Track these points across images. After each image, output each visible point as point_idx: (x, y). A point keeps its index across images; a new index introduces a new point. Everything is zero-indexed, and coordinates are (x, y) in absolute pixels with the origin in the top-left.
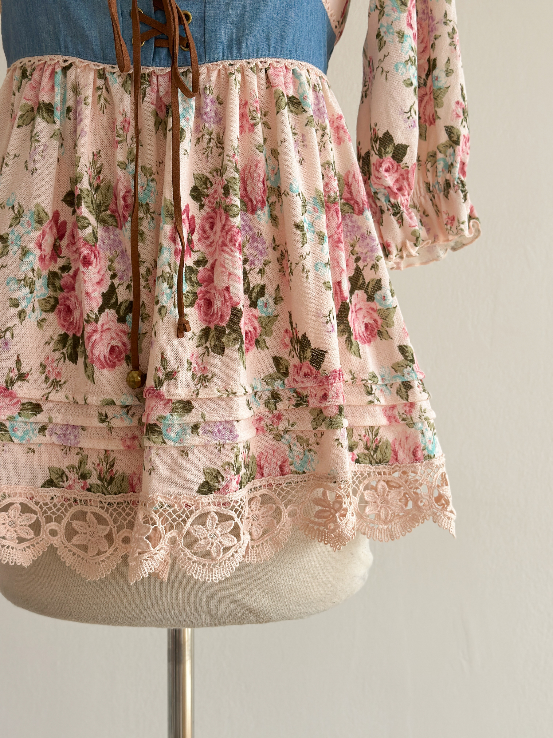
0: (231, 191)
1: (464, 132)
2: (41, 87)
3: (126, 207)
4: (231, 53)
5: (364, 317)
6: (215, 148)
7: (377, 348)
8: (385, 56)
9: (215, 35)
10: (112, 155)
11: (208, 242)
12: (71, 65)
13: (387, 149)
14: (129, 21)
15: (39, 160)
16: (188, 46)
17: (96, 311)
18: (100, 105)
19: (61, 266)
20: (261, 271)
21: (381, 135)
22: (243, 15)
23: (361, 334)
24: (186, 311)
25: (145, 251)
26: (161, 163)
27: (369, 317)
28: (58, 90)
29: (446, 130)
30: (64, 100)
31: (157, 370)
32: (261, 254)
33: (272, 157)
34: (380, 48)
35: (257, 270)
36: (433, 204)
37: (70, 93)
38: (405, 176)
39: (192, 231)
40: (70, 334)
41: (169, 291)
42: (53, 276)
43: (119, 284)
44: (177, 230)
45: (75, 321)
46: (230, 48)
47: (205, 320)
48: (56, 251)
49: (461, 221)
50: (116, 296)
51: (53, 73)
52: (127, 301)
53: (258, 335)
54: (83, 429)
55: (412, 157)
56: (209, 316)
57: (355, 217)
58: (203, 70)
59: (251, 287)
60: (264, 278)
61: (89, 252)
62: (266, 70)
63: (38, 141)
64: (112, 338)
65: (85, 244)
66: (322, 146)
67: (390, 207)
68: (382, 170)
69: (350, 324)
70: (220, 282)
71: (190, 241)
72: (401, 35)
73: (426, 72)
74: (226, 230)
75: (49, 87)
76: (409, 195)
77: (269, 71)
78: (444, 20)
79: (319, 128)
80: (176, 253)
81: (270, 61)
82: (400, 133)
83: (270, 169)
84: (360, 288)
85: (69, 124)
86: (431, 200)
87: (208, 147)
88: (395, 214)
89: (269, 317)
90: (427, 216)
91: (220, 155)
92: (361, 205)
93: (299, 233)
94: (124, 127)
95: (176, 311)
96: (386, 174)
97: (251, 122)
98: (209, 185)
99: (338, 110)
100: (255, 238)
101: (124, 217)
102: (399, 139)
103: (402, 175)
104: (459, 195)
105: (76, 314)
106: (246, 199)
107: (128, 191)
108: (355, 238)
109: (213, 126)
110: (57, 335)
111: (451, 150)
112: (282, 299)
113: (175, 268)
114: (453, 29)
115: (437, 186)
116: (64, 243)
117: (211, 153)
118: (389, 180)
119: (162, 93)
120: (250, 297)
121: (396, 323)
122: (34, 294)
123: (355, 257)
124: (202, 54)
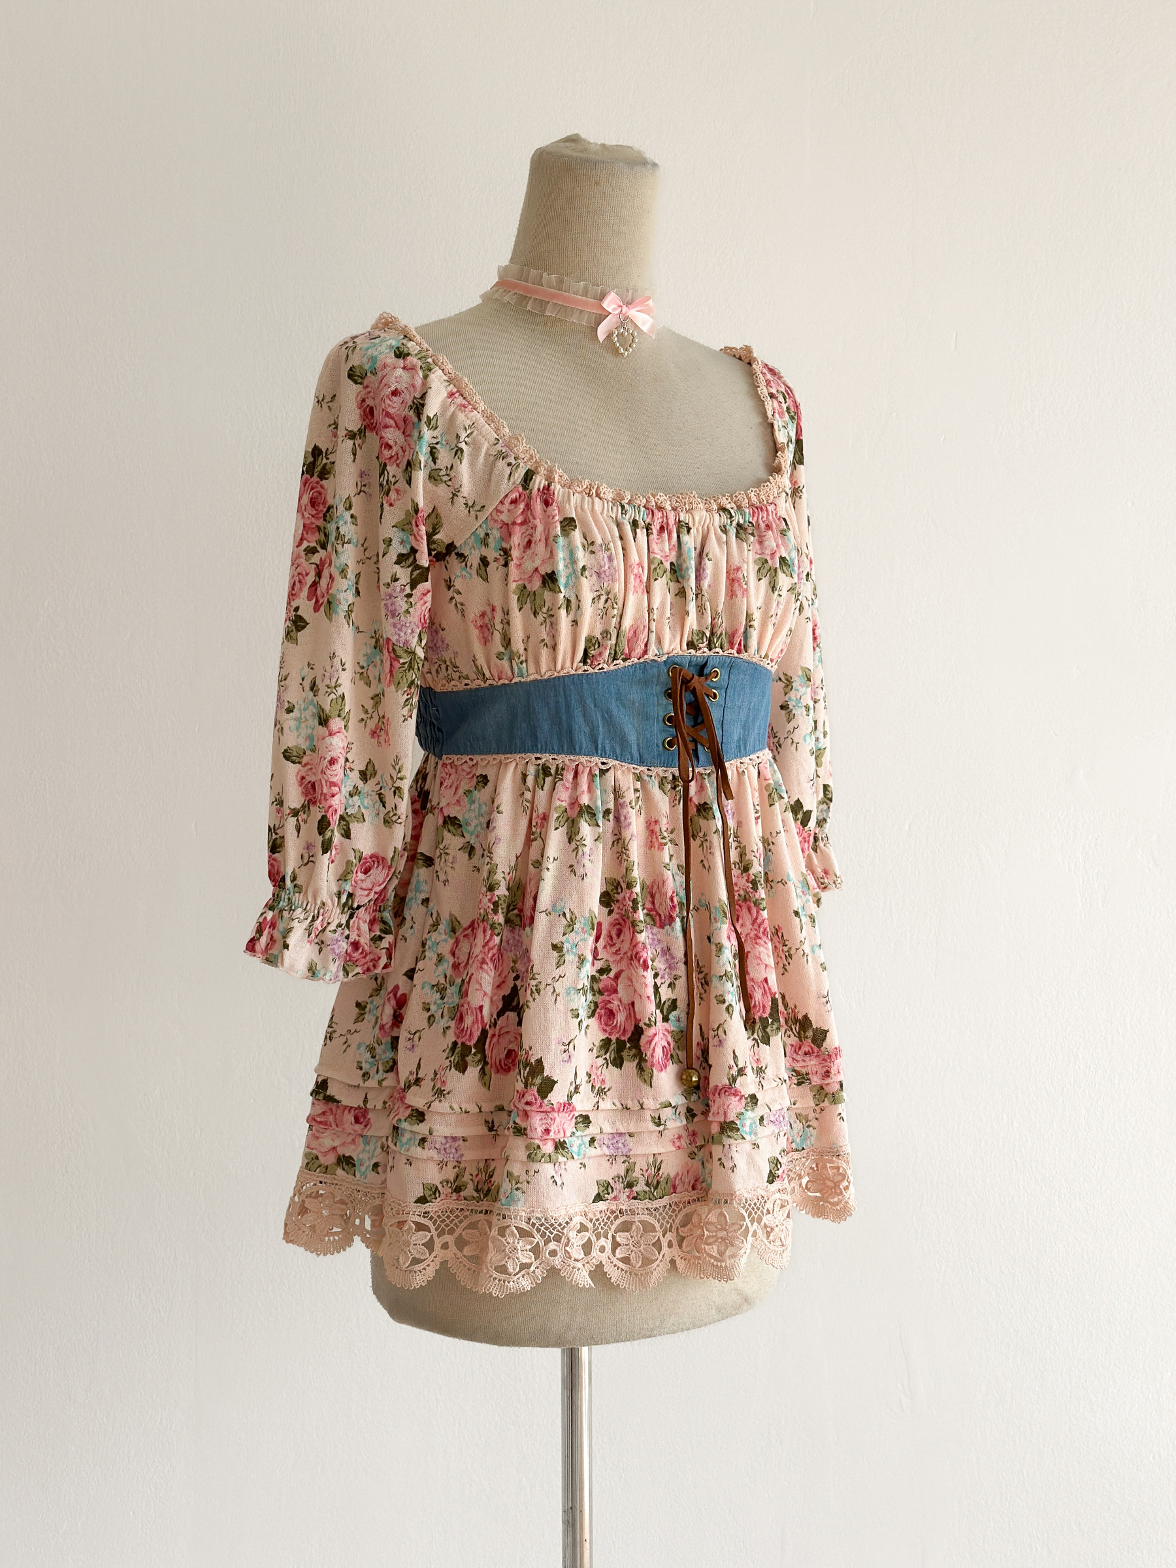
0: (759, 885)
2: (579, 791)
4: (740, 752)
9: (731, 736)
12: (610, 768)
13: (798, 816)
15: (588, 864)
17: (655, 1014)
18: (637, 807)
19: (599, 968)
28: (598, 794)
31: (730, 1067)
37: (610, 796)
38: (807, 839)
42: (592, 979)
43: (662, 983)
45: (617, 1025)
46: (739, 747)
50: (659, 995)
52: (670, 999)
54: (631, 1135)
61: (646, 955)
63: (584, 845)
65: (644, 948)
75: (588, 788)
77: (760, 765)
85: (608, 826)
91: (736, 848)
94: (668, 829)
101: (671, 916)
102: (807, 806)
103: (804, 838)
105: (620, 1017)
110: (599, 1041)
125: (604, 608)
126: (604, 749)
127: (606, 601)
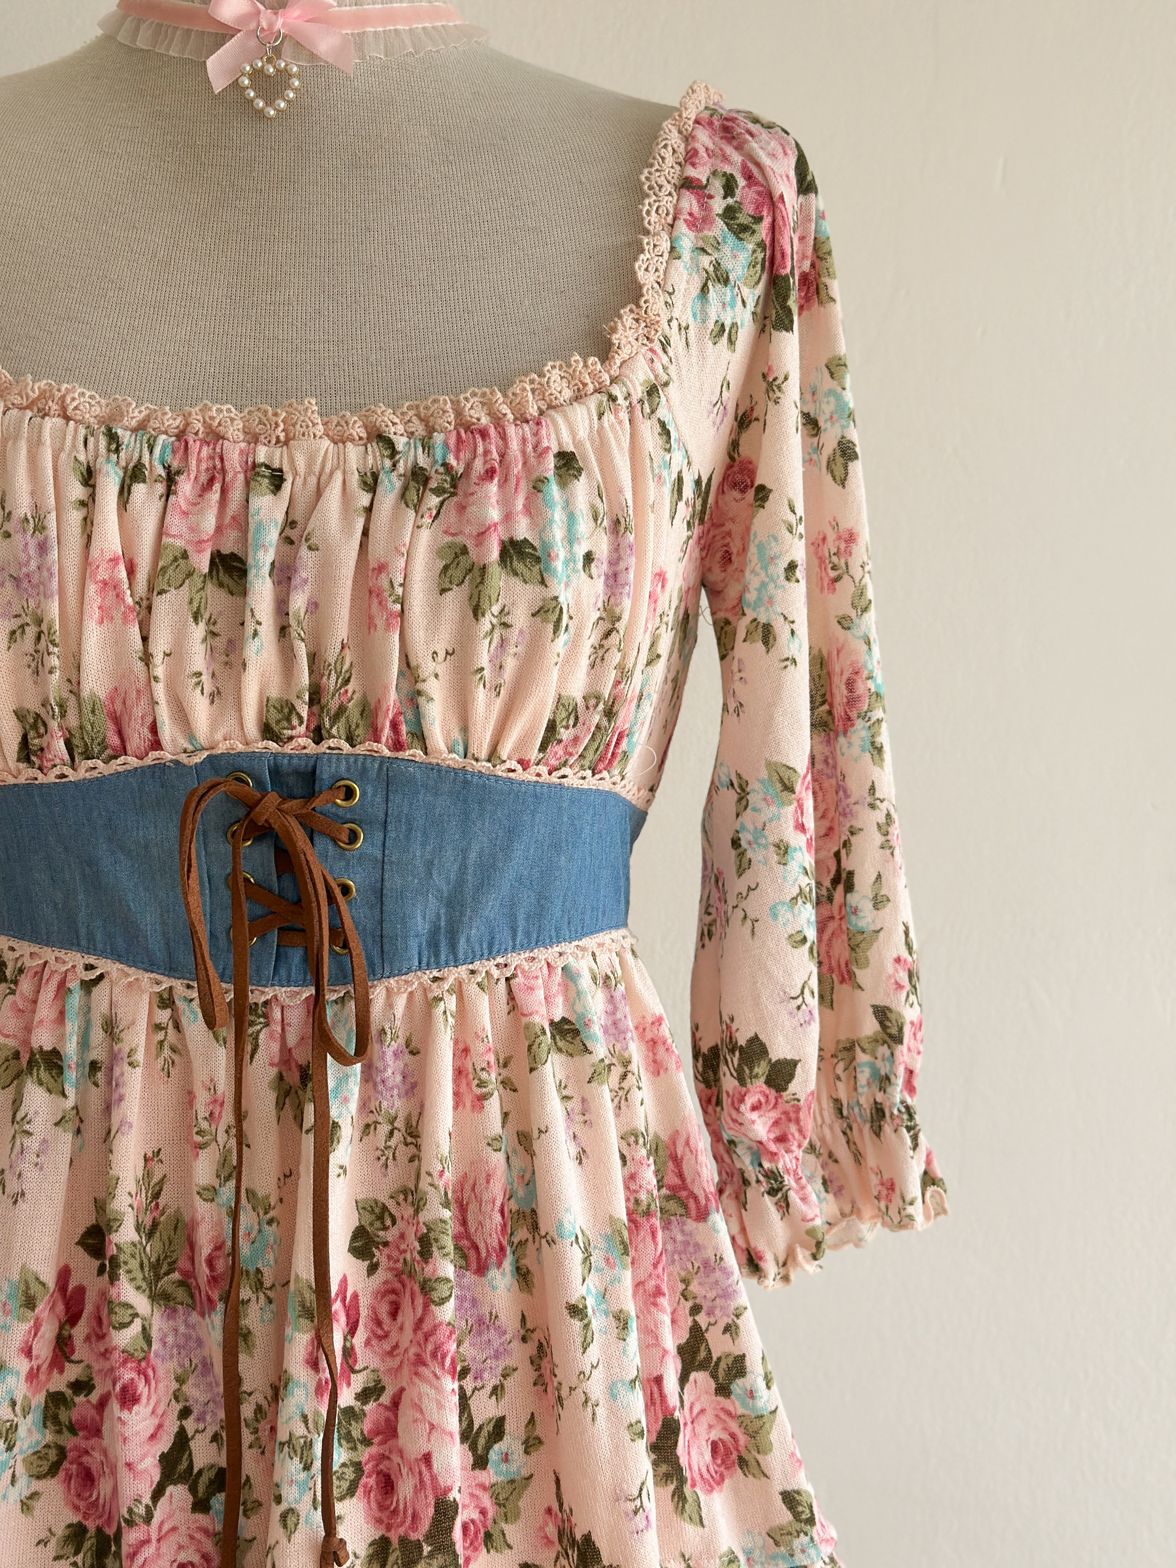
0: (435, 1249)
1: (910, 1014)
2: (37, 1019)
3: (214, 1280)
4: (437, 955)
5: (710, 1427)
6: (401, 1147)
7: (736, 1492)
8: (749, 889)
9: (404, 923)
10: (186, 1172)
11: (387, 1346)
12: (101, 977)
13: (756, 1070)
14: (225, 895)
15: (30, 1173)
16: (345, 945)
17: (147, 1500)
18: (161, 1061)
19: (73, 1380)
20: (497, 1391)
21: (742, 1042)
22: (461, 882)
23: (704, 1470)
24: (339, 1508)
25: (253, 1373)
26: (288, 1176)
27: (719, 1427)
28: (72, 1027)
29: (875, 1013)
30: (84, 1043)
32: (497, 1356)
33: (520, 1149)
34: (740, 872)
35: (489, 1389)
36: (848, 1142)
37: (97, 1035)
38: (793, 1115)
39: (352, 1329)
40: (91, 1526)
41: (303, 1475)
42: (56, 1400)
43: (197, 1431)
44: (321, 1342)
45: (101, 1501)
46: (434, 945)
47: (379, 1521)
48: (63, 1348)
49: (908, 1198)
50: (190, 1455)
51: (62, 990)
52: (212, 1466)
53: (490, 1522)
55: (806, 1081)
56: (388, 1513)
57: (691, 1225)
58: (378, 995)
59: (476, 1427)
60: (502, 1403)
61: (134, 1375)
62: (507, 979)
63: (29, 1134)
64: (180, 1547)
65: (125, 1362)
66: (622, 1098)
67: (761, 1178)
68: (745, 1108)
69: (681, 1460)
70: (412, 1441)
71: (349, 1352)
72: (783, 850)
73: (832, 876)
74: (424, 1329)
75: (53, 1015)
76: (799, 1146)
77: (512, 982)
78: (869, 800)
79: (614, 1061)
80: (319, 1390)
81: (516, 960)
82: (781, 1038)
83: (515, 1173)
84: (702, 1366)
85: (95, 1096)
86: (844, 1133)
87: (387, 1148)
88: (772, 1192)
89: (512, 1481)
90: (836, 1161)
91: (411, 1160)
92: (703, 1202)
93: (577, 1324)
94: (211, 1114)
95: (318, 1516)
96: (754, 1116)
97: (479, 1091)
98: (388, 1222)
99: (654, 1005)
100: (483, 1324)
101: (209, 1299)
102: (779, 1050)
103: (786, 1113)
104: (902, 1139)
105: (104, 1487)
106: (465, 1243)
107: (218, 1248)
108: (690, 1266)
109: (398, 1103)
110: (63, 1525)
111: (883, 1050)
112: (540, 1442)
113: (316, 1424)
114: (888, 815)
115: (856, 1110)
116: (79, 1332)
117: (394, 1158)
118: (760, 1127)
119: (292, 1039)
120: (473, 1448)
121: (776, 1445)
122: (16, 1450)
123: (689, 1304)
124: (377, 960)
125: (37, 651)
126: (91, 938)
127: (38, 638)
